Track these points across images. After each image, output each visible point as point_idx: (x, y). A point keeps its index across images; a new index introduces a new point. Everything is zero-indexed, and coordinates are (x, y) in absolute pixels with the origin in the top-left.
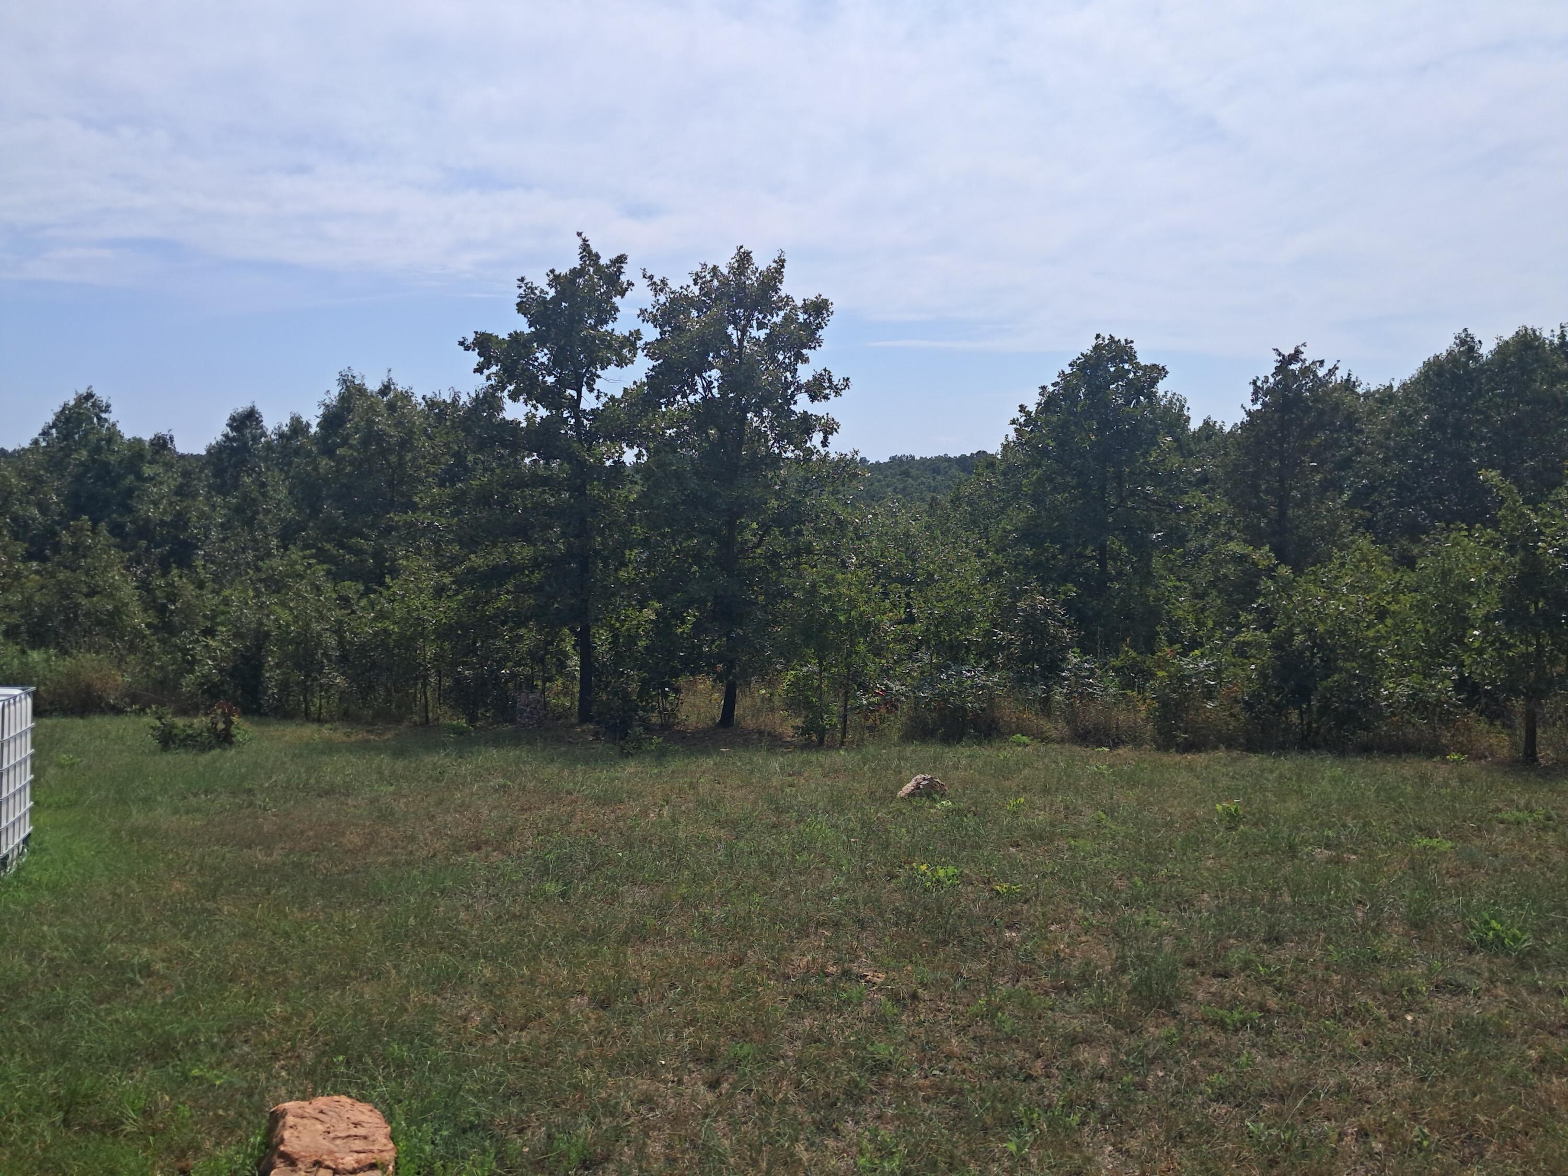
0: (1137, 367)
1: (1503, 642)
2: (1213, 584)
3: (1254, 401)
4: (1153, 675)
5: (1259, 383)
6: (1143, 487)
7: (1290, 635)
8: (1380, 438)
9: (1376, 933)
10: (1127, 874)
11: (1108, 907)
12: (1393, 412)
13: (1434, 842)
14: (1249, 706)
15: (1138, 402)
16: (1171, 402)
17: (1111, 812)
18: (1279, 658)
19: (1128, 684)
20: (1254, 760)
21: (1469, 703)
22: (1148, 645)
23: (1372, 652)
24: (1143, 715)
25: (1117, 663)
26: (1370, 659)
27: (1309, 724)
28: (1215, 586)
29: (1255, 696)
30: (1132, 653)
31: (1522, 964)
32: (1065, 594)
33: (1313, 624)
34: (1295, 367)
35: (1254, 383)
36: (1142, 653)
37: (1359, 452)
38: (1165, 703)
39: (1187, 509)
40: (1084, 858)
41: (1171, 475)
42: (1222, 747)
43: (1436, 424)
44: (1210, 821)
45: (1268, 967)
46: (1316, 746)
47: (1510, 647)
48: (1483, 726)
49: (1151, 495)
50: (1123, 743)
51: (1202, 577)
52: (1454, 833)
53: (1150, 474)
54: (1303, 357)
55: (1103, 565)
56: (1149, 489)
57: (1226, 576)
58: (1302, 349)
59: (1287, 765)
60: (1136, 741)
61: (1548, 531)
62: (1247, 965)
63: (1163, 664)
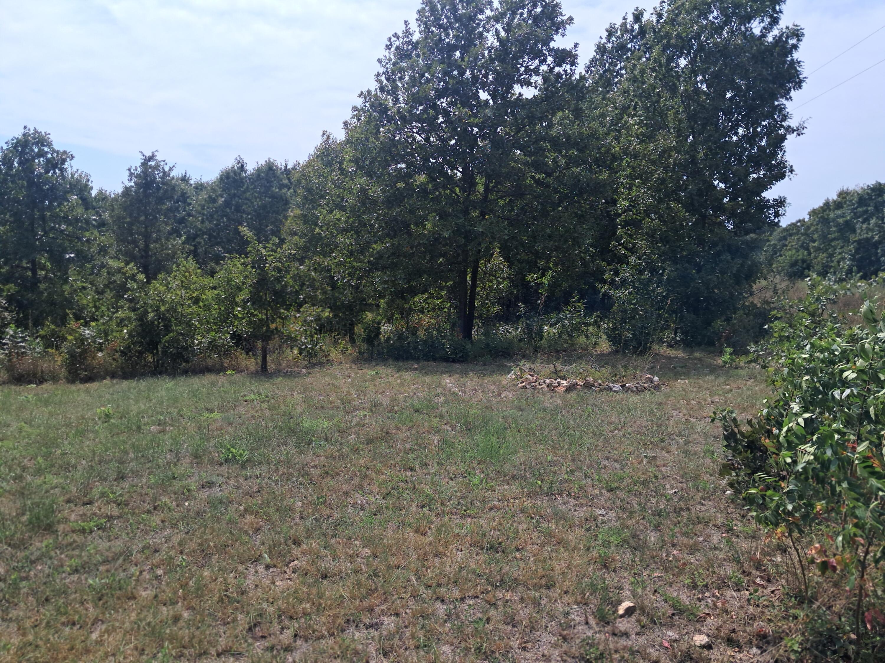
0: (54, 151)
1: (252, 314)
2: (106, 286)
3: (130, 180)
4: (64, 339)
5: (132, 170)
6: (60, 225)
7: (146, 313)
8: (199, 208)
9: (175, 465)
10: (34, 458)
11: (19, 478)
12: (204, 195)
13: (212, 415)
14: (123, 353)
15: (55, 172)
16: (80, 176)
17: (29, 422)
18: (140, 325)
19: (48, 345)
20: (125, 384)
21: (237, 344)
22: (63, 321)
23: (190, 321)
24: (59, 363)
25: (42, 332)
26: (189, 325)
27: (158, 361)
28: (109, 287)
29: (128, 347)
30: (52, 327)
31: (243, 467)
32: (9, 290)
33: (159, 307)
34: (152, 163)
35: (129, 170)
36: (58, 326)
37: (189, 215)
38: (72, 355)
39: (88, 241)
40: (7, 452)
41: (77, 220)
42: (108, 378)
43: (227, 204)
44: (93, 419)
45: (115, 493)
46: (161, 373)
47: (254, 316)
48: (243, 355)
49: (64, 230)
50: (46, 381)
51: (101, 282)
52: (222, 409)
53: (64, 217)
54: (156, 158)
55: (34, 273)
56: (63, 227)
57: (115, 281)
58: (156, 153)
59: (143, 384)
60: (55, 379)
61: (269, 259)
62: (103, 495)
63: (72, 331)
